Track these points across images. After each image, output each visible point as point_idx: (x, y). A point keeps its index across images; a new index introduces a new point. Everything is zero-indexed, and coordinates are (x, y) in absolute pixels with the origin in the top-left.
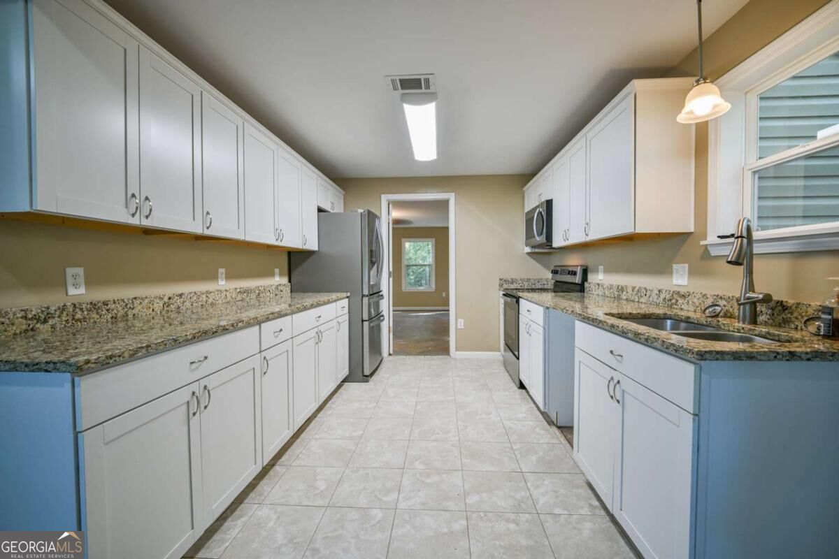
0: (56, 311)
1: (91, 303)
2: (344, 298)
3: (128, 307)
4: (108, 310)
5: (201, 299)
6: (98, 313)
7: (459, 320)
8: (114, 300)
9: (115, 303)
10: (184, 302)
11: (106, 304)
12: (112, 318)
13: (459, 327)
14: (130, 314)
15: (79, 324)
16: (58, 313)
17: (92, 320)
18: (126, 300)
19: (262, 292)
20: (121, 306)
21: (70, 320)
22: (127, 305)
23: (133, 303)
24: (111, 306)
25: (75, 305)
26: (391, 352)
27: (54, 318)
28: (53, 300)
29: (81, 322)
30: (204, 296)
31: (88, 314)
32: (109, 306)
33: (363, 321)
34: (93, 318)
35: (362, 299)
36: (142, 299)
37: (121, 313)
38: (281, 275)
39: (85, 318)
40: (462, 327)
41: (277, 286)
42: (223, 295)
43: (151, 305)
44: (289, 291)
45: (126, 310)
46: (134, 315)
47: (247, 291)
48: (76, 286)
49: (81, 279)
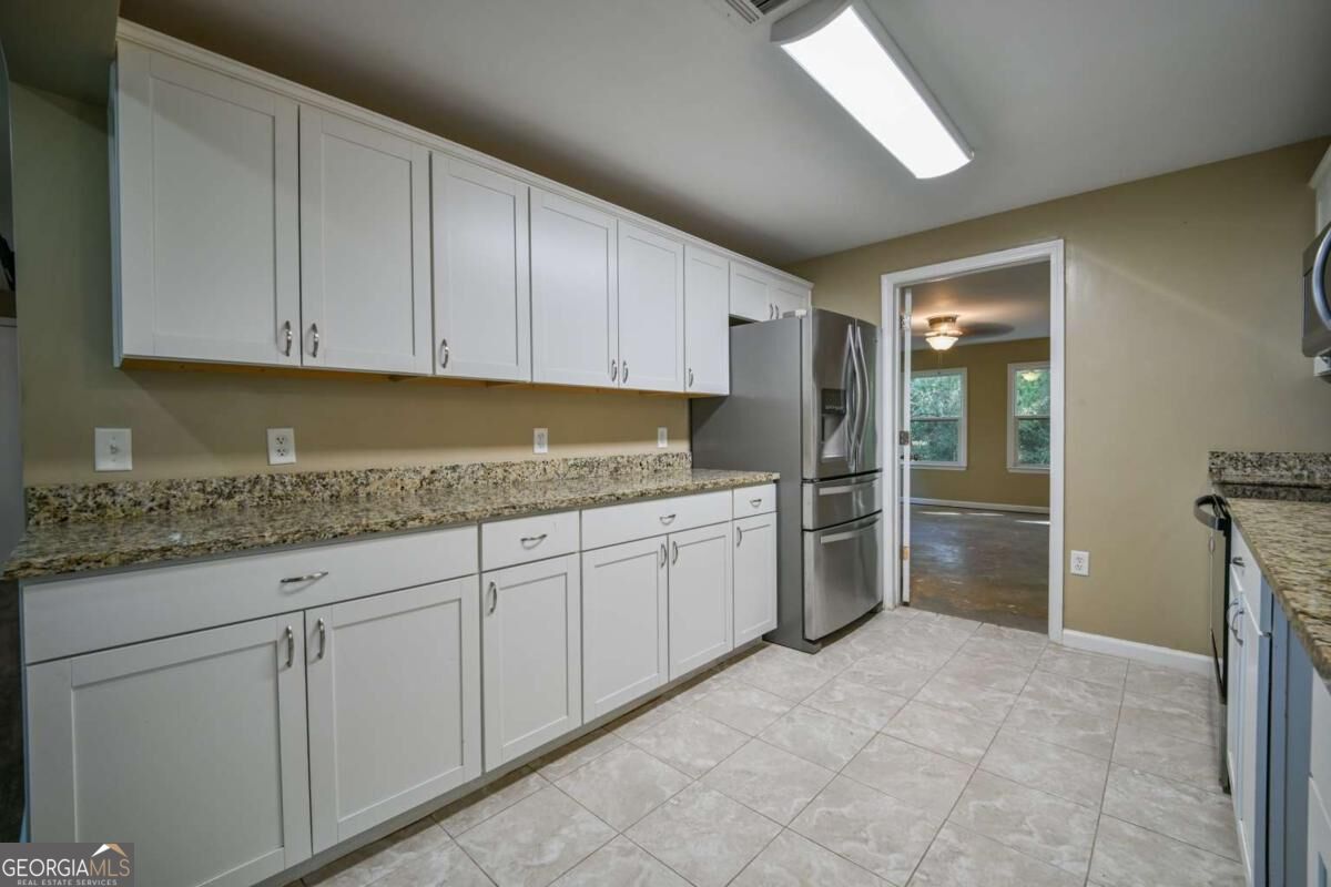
0: (244, 484)
1: (298, 476)
2: (768, 482)
3: (359, 482)
4: (324, 486)
5: (493, 474)
6: (308, 489)
7: (1074, 554)
8: (335, 473)
9: (335, 476)
10: (459, 478)
11: (321, 477)
12: (332, 496)
13: (1073, 570)
14: (362, 492)
15: (279, 502)
16: (248, 487)
17: (299, 499)
18: (354, 473)
19: (624, 467)
20: (347, 480)
21: (266, 497)
22: (356, 479)
23: (367, 476)
24: (330, 480)
25: (273, 478)
26: (906, 598)
27: (242, 492)
28: (243, 469)
29: (282, 500)
30: (500, 471)
31: (293, 490)
32: (327, 480)
33: (803, 530)
34: (301, 495)
35: (802, 486)
36: (383, 471)
37: (347, 490)
38: (671, 437)
39: (287, 495)
40: (1085, 571)
41: (660, 457)
42: (539, 471)
43: (398, 481)
44: (689, 466)
45: (355, 486)
46: (368, 494)
47: (591, 465)
48: (282, 452)
49: (291, 444)
